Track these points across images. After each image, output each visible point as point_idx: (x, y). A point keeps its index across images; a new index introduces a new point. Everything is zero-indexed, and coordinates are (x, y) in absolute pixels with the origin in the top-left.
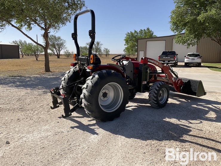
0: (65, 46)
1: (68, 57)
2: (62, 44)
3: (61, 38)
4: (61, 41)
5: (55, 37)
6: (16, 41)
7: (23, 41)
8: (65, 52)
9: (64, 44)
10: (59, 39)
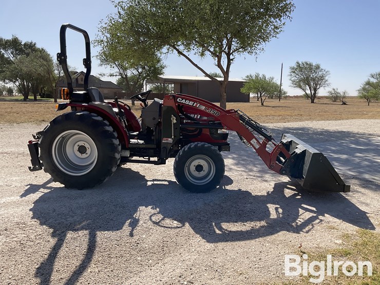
0: (327, 81)
1: (335, 101)
2: (322, 78)
3: (321, 67)
4: (320, 73)
5: (310, 65)
6: (251, 76)
7: (261, 76)
8: (331, 93)
9: (326, 78)
10: (317, 68)
